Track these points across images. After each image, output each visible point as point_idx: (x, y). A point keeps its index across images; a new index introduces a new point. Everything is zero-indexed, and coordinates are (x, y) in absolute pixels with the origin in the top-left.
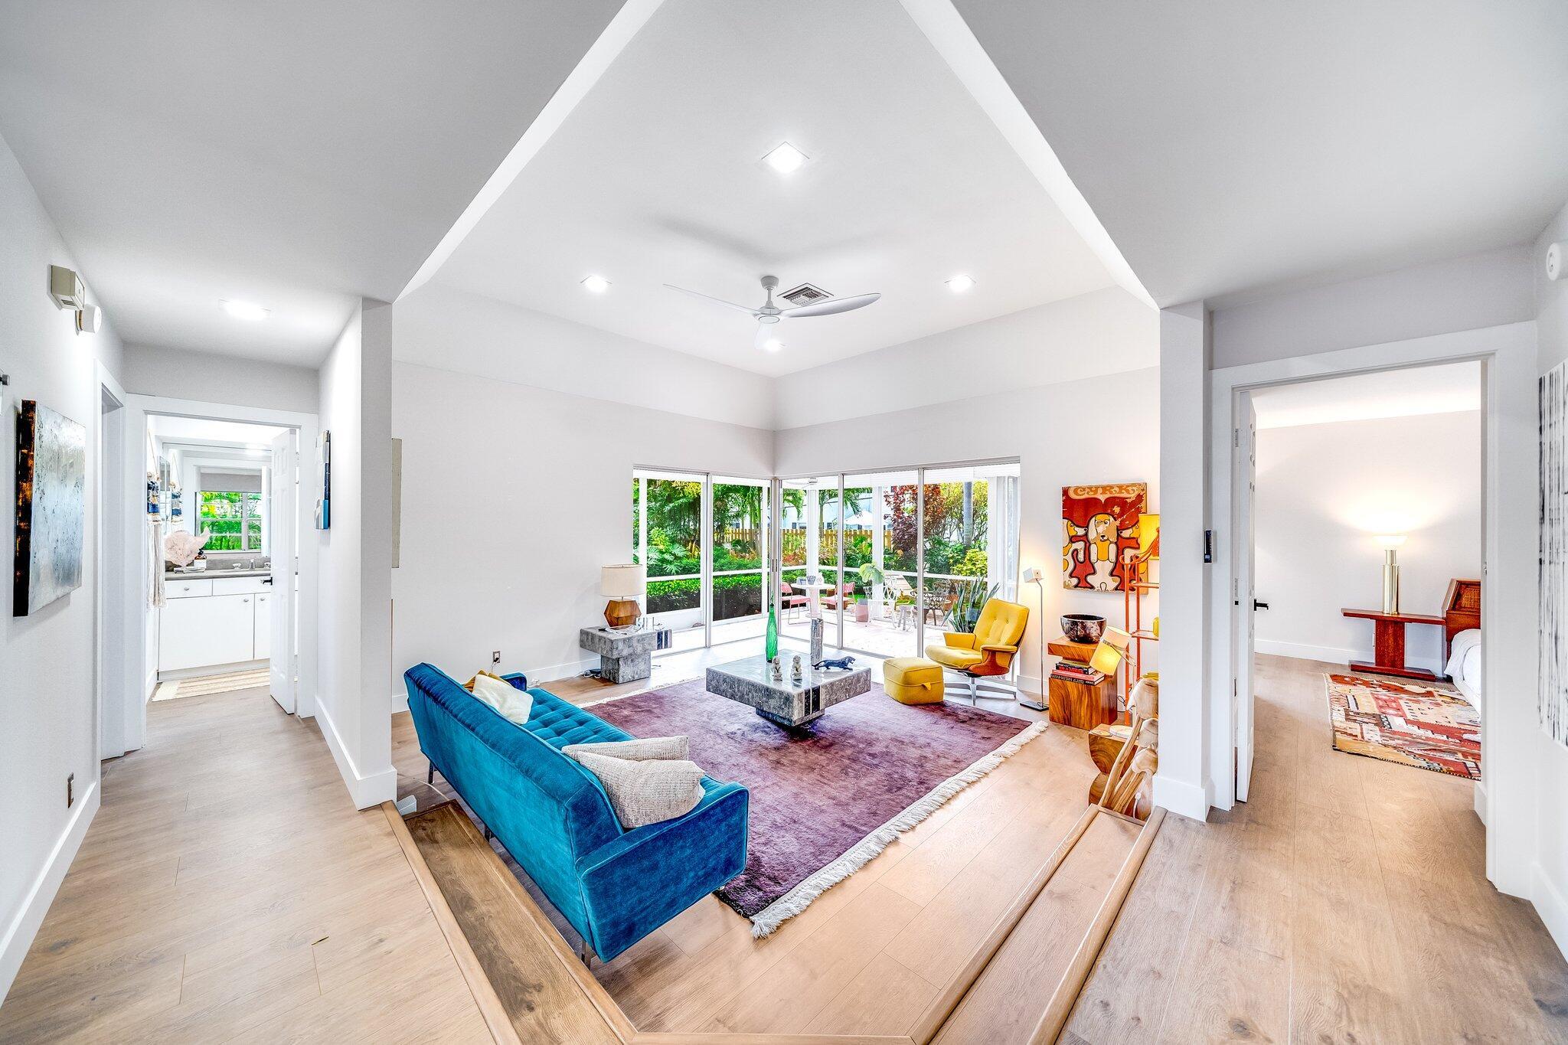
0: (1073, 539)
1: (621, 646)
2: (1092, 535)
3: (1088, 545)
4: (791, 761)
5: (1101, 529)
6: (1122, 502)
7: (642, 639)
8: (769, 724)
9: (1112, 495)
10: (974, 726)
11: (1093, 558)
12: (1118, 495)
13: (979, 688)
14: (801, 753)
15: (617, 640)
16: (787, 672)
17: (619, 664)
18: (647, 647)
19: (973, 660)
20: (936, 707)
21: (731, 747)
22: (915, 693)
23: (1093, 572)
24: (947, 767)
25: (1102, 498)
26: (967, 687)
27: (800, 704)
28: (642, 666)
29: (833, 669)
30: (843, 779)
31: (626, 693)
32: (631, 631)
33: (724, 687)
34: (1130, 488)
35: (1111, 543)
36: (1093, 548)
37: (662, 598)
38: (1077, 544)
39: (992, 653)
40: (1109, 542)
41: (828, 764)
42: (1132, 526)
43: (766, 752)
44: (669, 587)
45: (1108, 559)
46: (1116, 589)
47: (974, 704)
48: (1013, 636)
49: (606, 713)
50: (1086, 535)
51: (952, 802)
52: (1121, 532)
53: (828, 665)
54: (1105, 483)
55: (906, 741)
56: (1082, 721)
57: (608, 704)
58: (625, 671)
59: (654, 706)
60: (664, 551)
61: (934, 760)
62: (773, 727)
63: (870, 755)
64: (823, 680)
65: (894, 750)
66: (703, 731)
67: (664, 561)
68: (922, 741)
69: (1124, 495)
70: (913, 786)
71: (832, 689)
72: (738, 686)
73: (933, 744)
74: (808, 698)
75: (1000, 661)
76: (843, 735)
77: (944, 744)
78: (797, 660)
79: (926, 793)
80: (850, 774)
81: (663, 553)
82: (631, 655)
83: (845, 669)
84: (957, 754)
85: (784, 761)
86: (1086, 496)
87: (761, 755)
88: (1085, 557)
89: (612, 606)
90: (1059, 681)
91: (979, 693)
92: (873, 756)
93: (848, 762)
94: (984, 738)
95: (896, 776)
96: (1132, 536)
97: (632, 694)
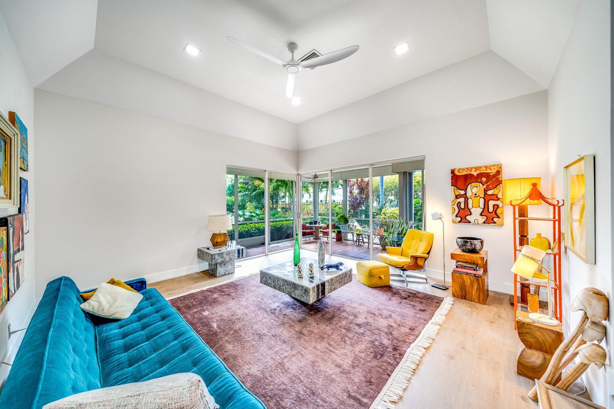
0: (457, 197)
1: (217, 257)
2: (469, 194)
3: (467, 199)
4: (309, 331)
5: (475, 190)
6: (487, 175)
7: (228, 253)
8: (296, 302)
9: (481, 172)
10: (412, 301)
11: (470, 206)
12: (484, 172)
13: (407, 276)
14: (314, 324)
15: (215, 254)
16: (306, 273)
17: (217, 267)
18: (232, 257)
19: (406, 262)
20: (387, 288)
21: (272, 321)
22: (376, 281)
23: (470, 214)
24: (407, 335)
25: (475, 174)
26: (401, 276)
27: (314, 294)
28: (230, 267)
29: (331, 270)
30: (343, 346)
31: (219, 283)
32: (223, 249)
33: (270, 281)
34: (492, 167)
35: (481, 198)
36: (470, 201)
37: (247, 232)
38: (460, 199)
39: (416, 258)
40: (479, 197)
41: (332, 334)
42: (494, 188)
43: (293, 324)
44: (250, 226)
45: (479, 207)
46: (484, 223)
47: (407, 286)
48: (426, 249)
49: (203, 297)
50: (466, 194)
51: (420, 367)
52: (487, 192)
53: (329, 267)
54: (476, 166)
55: (377, 313)
56: (473, 298)
57: (207, 291)
58: (220, 270)
59: (232, 291)
60: (252, 212)
61: (397, 328)
62: (298, 304)
63: (357, 325)
64: (327, 277)
65: (371, 320)
66: (257, 308)
67: (252, 216)
68: (386, 313)
69: (489, 171)
70: (390, 352)
71: (332, 283)
72: (278, 281)
73: (393, 315)
74: (318, 289)
75: (420, 262)
76: (339, 309)
77: (399, 315)
78: (311, 266)
79: (401, 359)
80: (348, 342)
81: (251, 213)
82: (223, 262)
83: (338, 269)
84: (410, 323)
85: (305, 331)
86: (465, 173)
87: (290, 326)
88: (465, 206)
89: (214, 236)
90: (458, 275)
91: (408, 279)
92: (359, 325)
93: (344, 331)
94: (421, 310)
95: (377, 343)
96: (494, 193)
97: (222, 283)
